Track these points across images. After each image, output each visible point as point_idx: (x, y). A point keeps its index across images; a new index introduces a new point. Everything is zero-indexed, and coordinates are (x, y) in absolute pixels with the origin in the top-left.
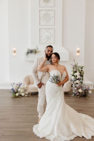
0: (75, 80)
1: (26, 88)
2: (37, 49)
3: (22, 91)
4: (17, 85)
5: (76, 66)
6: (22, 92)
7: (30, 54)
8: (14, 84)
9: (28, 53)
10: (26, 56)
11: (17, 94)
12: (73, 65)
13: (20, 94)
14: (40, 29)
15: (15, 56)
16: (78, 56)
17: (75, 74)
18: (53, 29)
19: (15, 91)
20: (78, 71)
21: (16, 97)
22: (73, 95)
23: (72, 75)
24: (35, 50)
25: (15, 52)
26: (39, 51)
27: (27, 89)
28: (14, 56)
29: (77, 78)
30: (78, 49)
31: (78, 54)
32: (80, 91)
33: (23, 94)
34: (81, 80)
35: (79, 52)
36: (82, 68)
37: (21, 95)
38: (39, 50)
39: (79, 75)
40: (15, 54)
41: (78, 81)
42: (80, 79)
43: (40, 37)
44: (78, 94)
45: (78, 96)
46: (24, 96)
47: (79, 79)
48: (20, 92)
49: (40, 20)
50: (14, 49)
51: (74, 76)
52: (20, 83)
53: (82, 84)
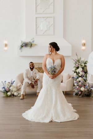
0: (78, 78)
1: (20, 86)
2: (33, 42)
3: (15, 89)
4: (9, 83)
5: (78, 61)
6: (15, 92)
7: (24, 48)
8: (5, 82)
9: (22, 46)
10: (20, 50)
11: (9, 94)
12: (74, 60)
13: (12, 93)
14: (36, 18)
15: (7, 50)
16: (84, 50)
17: (77, 71)
18: (52, 17)
19: (7, 90)
20: (80, 66)
21: (7, 96)
22: (74, 94)
23: (75, 72)
24: (30, 43)
25: (6, 45)
26: (36, 45)
27: (20, 88)
28: (5, 50)
29: (80, 75)
30: (84, 41)
31: (83, 48)
32: (82, 89)
33: (15, 94)
34: (84, 78)
35: (84, 45)
36: (85, 63)
37: (13, 95)
38: (35, 43)
39: (82, 71)
40: (6, 48)
41: (80, 79)
42: (84, 76)
43: (36, 27)
44: (80, 93)
45: (80, 95)
46: (17, 96)
47: (82, 76)
48: (12, 91)
49: (36, 7)
50: (6, 42)
51: (76, 72)
52: (13, 81)
53: (85, 81)
